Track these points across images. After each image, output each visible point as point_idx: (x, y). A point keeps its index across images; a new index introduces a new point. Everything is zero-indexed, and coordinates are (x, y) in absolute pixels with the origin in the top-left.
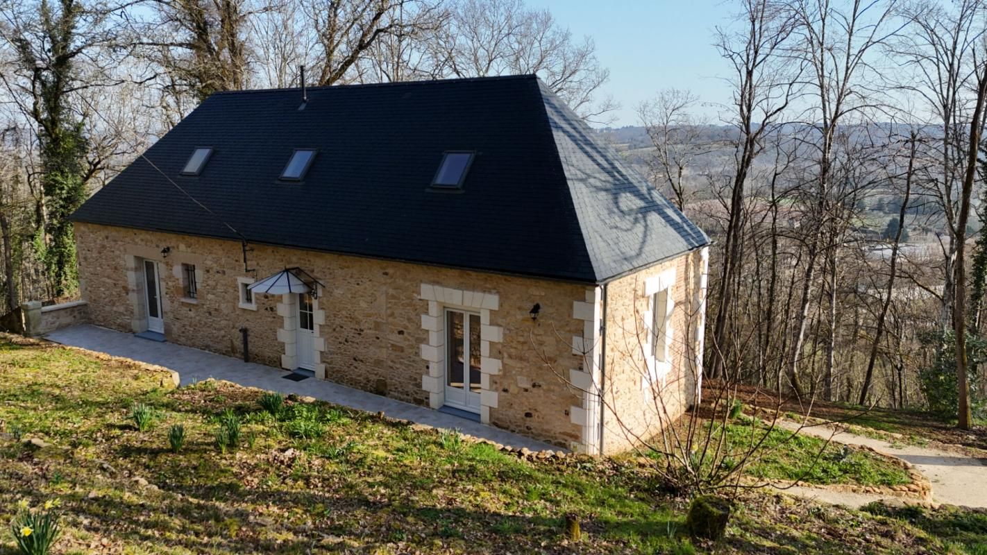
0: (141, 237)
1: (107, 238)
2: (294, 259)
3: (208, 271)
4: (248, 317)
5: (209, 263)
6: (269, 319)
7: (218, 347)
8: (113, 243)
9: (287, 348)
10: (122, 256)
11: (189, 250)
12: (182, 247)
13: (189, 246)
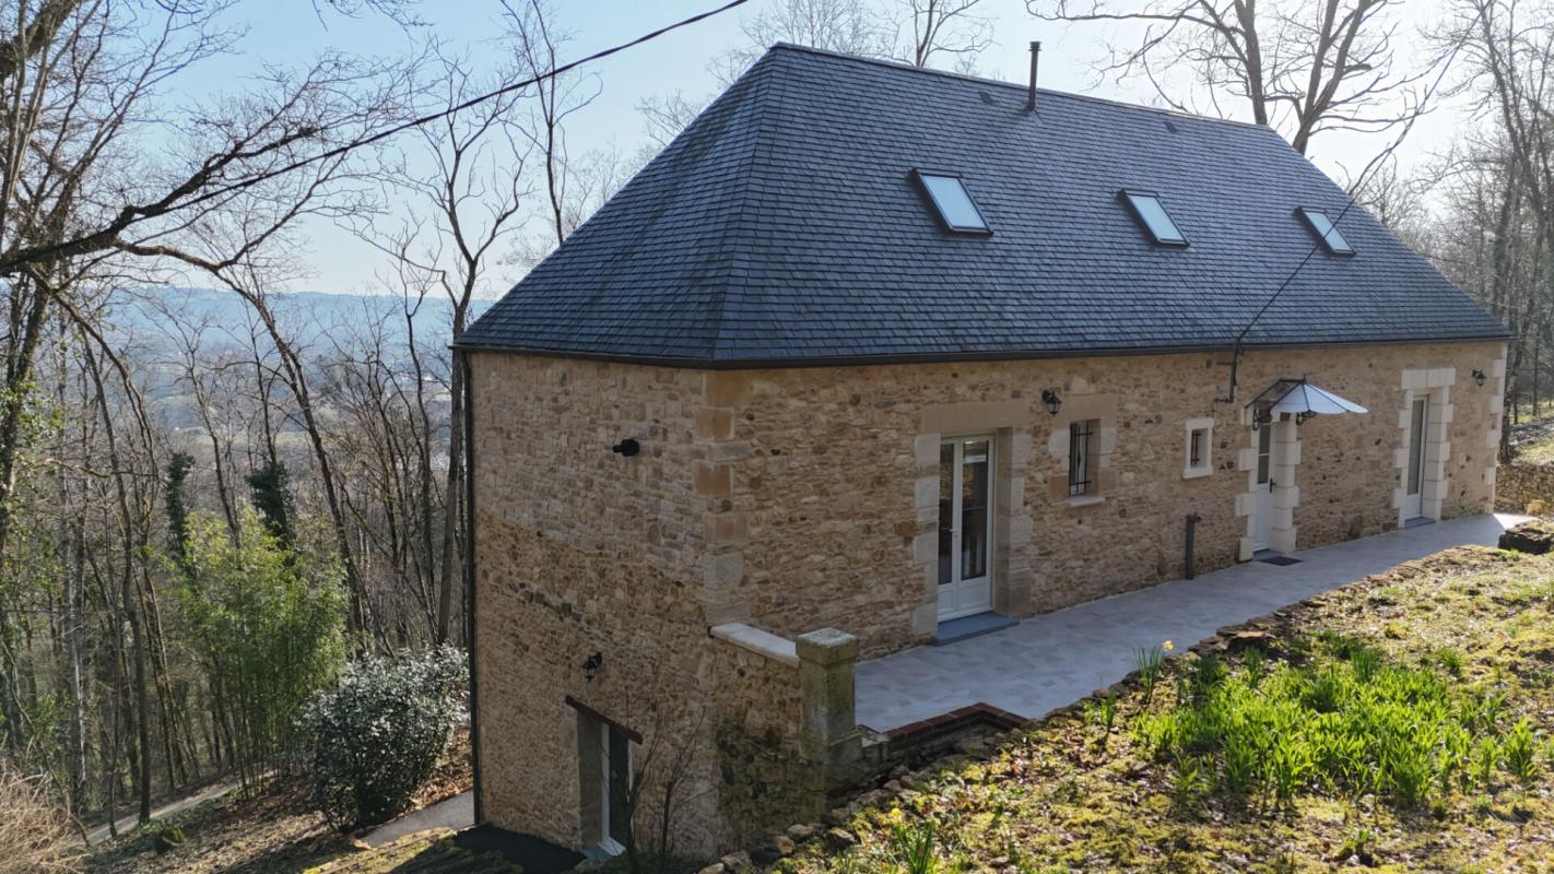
0: (975, 379)
1: (856, 401)
2: (1269, 368)
3: (1127, 425)
4: (1193, 492)
5: (1132, 407)
6: (1225, 484)
7: (1132, 577)
8: (878, 414)
9: (1251, 523)
10: (905, 442)
11: (1093, 389)
12: (1079, 384)
13: (1093, 380)
